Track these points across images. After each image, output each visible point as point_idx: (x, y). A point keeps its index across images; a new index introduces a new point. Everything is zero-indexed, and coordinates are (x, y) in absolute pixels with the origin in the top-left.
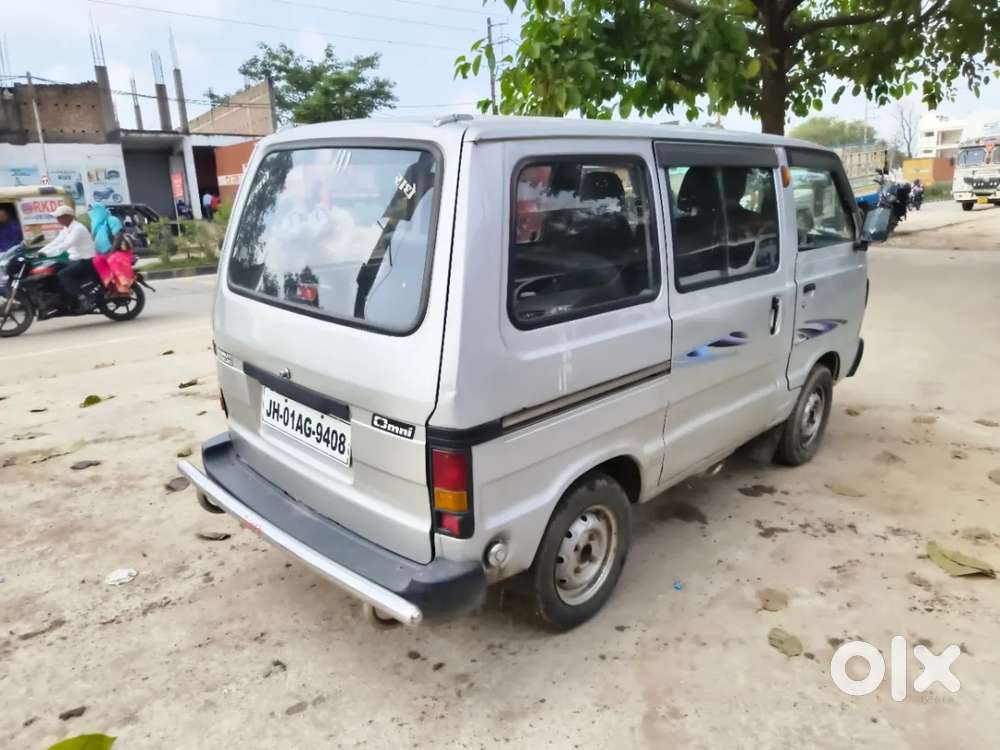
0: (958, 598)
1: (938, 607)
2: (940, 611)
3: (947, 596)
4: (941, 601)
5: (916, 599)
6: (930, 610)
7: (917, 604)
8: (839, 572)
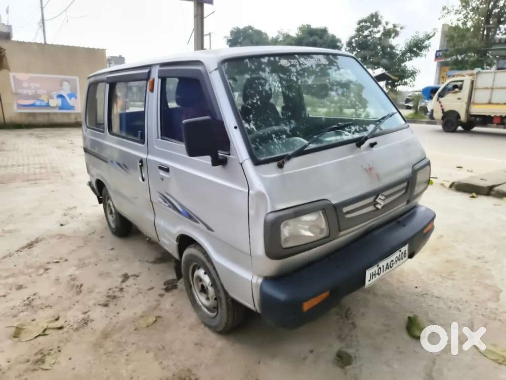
0: (22, 312)
1: (26, 302)
2: (24, 301)
3: (28, 308)
4: (28, 305)
5: (37, 298)
6: (28, 298)
7: (35, 297)
8: (78, 286)
